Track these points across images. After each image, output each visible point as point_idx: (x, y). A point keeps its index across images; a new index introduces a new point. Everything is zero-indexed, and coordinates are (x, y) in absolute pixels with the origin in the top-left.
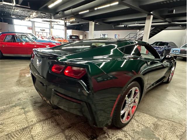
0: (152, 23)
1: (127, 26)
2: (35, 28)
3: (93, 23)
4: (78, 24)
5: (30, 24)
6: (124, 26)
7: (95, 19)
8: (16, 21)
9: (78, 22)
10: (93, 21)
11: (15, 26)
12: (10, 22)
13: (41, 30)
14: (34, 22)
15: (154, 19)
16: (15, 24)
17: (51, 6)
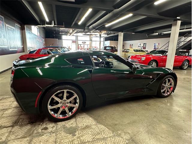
0: (180, 30)
1: (161, 34)
2: (78, 41)
3: (122, 34)
4: (114, 35)
5: (74, 38)
6: (158, 34)
7: (124, 30)
8: (64, 37)
9: (114, 34)
10: (122, 32)
11: (63, 41)
12: (60, 38)
13: (83, 43)
14: (77, 36)
15: (182, 24)
16: (63, 39)
17: (80, 23)
